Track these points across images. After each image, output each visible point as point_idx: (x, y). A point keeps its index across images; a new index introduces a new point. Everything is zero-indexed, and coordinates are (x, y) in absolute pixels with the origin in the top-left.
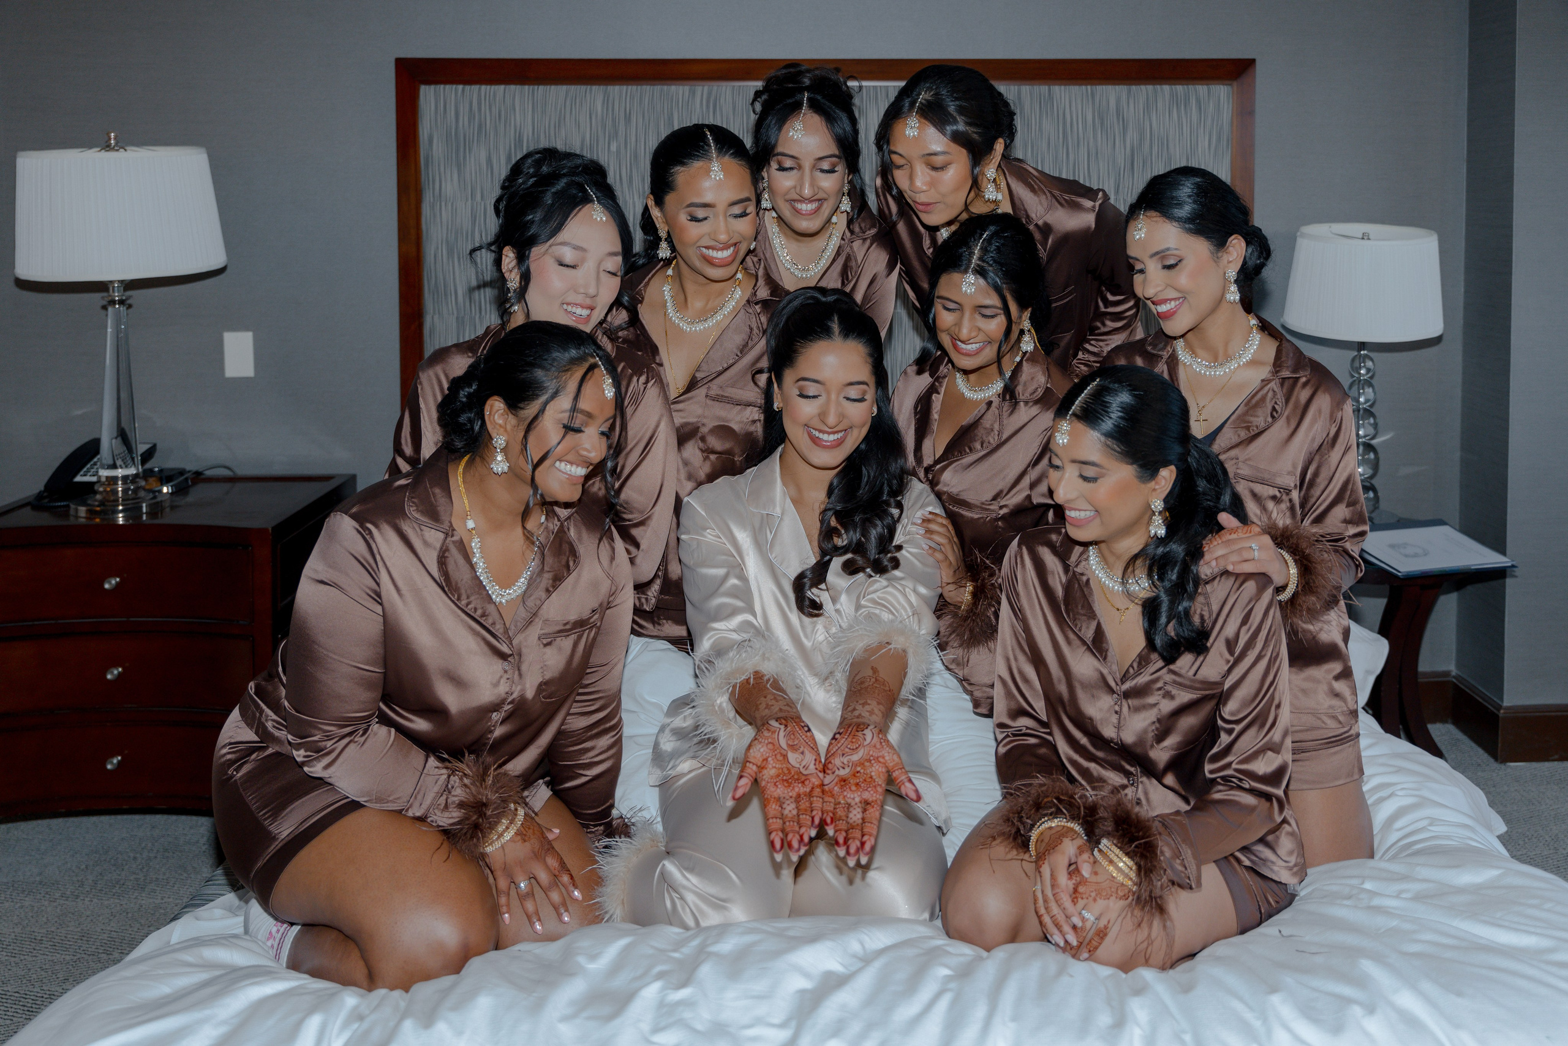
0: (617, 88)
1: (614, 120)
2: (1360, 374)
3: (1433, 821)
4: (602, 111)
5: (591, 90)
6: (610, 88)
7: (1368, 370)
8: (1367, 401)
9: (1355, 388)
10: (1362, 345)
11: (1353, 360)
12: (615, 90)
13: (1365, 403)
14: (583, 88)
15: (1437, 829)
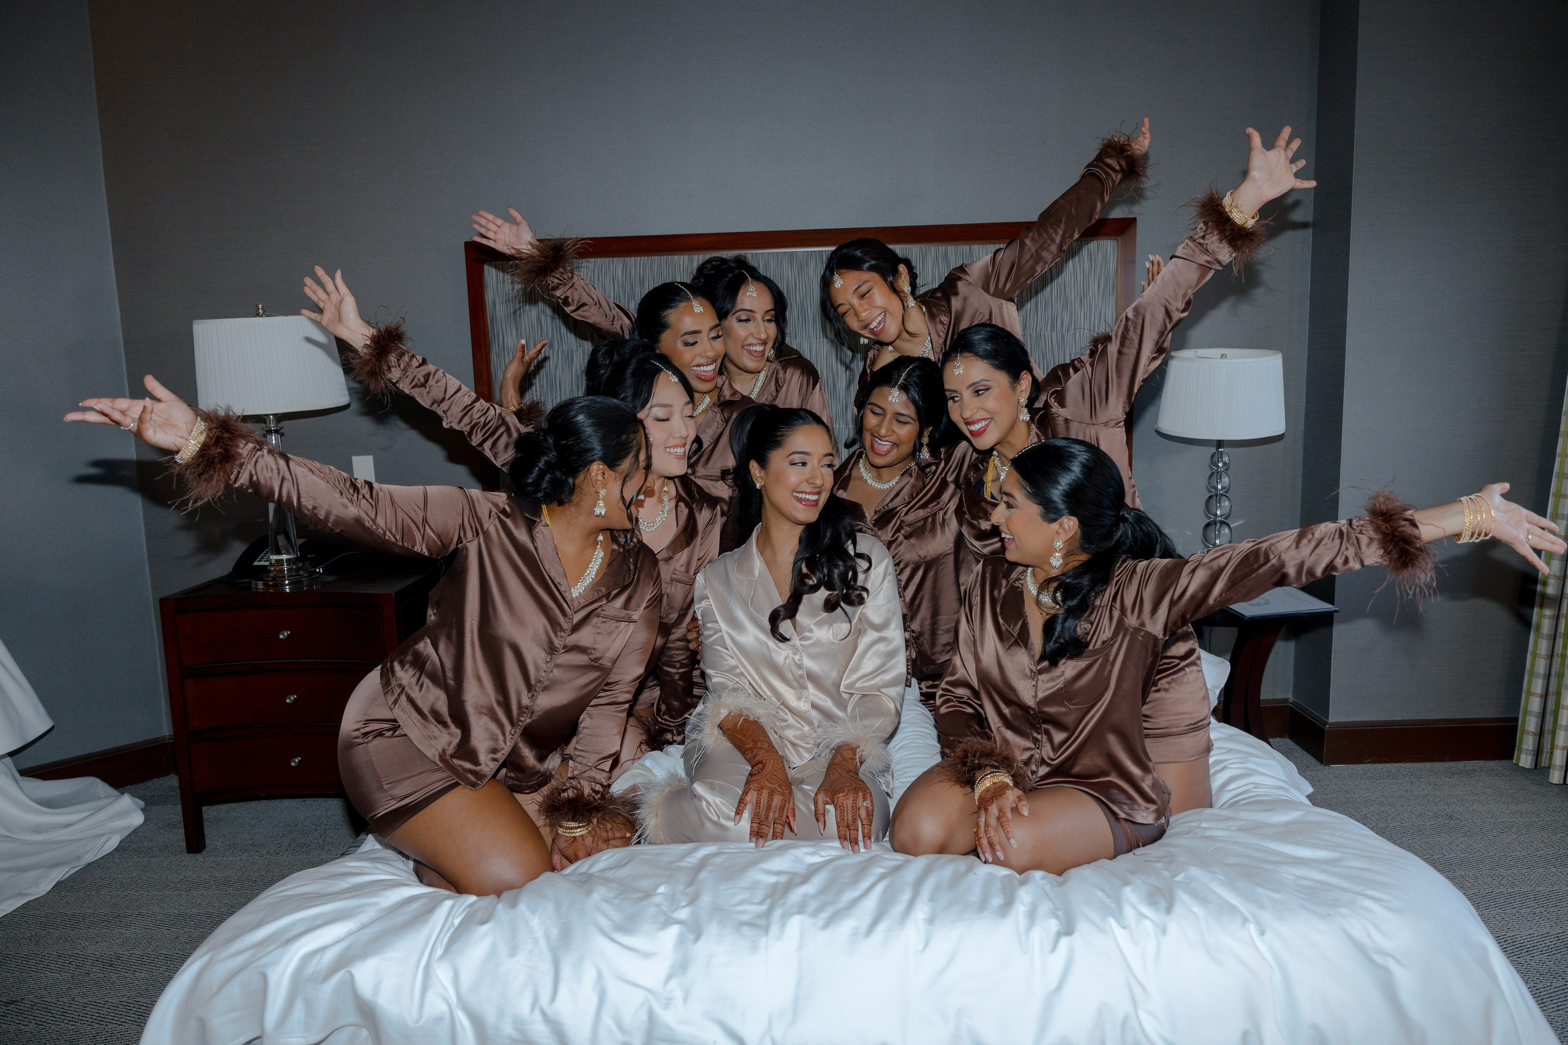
0: (633, 258)
1: (631, 284)
2: (1218, 466)
3: (1257, 785)
4: (622, 278)
5: (613, 261)
6: (628, 259)
7: (1225, 464)
8: (1223, 488)
9: (1214, 478)
10: (1220, 444)
11: (1212, 456)
12: (631, 261)
13: (1222, 490)
14: (607, 259)
15: (1259, 791)
